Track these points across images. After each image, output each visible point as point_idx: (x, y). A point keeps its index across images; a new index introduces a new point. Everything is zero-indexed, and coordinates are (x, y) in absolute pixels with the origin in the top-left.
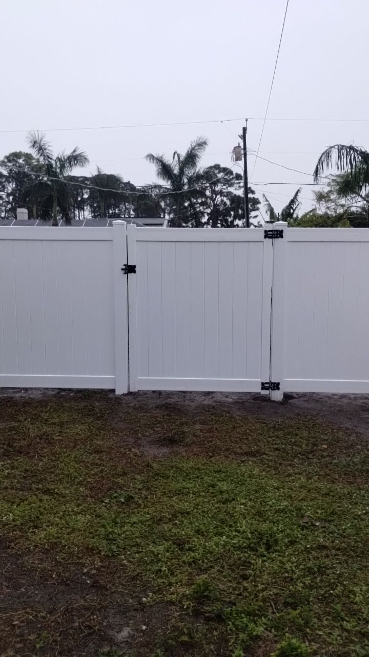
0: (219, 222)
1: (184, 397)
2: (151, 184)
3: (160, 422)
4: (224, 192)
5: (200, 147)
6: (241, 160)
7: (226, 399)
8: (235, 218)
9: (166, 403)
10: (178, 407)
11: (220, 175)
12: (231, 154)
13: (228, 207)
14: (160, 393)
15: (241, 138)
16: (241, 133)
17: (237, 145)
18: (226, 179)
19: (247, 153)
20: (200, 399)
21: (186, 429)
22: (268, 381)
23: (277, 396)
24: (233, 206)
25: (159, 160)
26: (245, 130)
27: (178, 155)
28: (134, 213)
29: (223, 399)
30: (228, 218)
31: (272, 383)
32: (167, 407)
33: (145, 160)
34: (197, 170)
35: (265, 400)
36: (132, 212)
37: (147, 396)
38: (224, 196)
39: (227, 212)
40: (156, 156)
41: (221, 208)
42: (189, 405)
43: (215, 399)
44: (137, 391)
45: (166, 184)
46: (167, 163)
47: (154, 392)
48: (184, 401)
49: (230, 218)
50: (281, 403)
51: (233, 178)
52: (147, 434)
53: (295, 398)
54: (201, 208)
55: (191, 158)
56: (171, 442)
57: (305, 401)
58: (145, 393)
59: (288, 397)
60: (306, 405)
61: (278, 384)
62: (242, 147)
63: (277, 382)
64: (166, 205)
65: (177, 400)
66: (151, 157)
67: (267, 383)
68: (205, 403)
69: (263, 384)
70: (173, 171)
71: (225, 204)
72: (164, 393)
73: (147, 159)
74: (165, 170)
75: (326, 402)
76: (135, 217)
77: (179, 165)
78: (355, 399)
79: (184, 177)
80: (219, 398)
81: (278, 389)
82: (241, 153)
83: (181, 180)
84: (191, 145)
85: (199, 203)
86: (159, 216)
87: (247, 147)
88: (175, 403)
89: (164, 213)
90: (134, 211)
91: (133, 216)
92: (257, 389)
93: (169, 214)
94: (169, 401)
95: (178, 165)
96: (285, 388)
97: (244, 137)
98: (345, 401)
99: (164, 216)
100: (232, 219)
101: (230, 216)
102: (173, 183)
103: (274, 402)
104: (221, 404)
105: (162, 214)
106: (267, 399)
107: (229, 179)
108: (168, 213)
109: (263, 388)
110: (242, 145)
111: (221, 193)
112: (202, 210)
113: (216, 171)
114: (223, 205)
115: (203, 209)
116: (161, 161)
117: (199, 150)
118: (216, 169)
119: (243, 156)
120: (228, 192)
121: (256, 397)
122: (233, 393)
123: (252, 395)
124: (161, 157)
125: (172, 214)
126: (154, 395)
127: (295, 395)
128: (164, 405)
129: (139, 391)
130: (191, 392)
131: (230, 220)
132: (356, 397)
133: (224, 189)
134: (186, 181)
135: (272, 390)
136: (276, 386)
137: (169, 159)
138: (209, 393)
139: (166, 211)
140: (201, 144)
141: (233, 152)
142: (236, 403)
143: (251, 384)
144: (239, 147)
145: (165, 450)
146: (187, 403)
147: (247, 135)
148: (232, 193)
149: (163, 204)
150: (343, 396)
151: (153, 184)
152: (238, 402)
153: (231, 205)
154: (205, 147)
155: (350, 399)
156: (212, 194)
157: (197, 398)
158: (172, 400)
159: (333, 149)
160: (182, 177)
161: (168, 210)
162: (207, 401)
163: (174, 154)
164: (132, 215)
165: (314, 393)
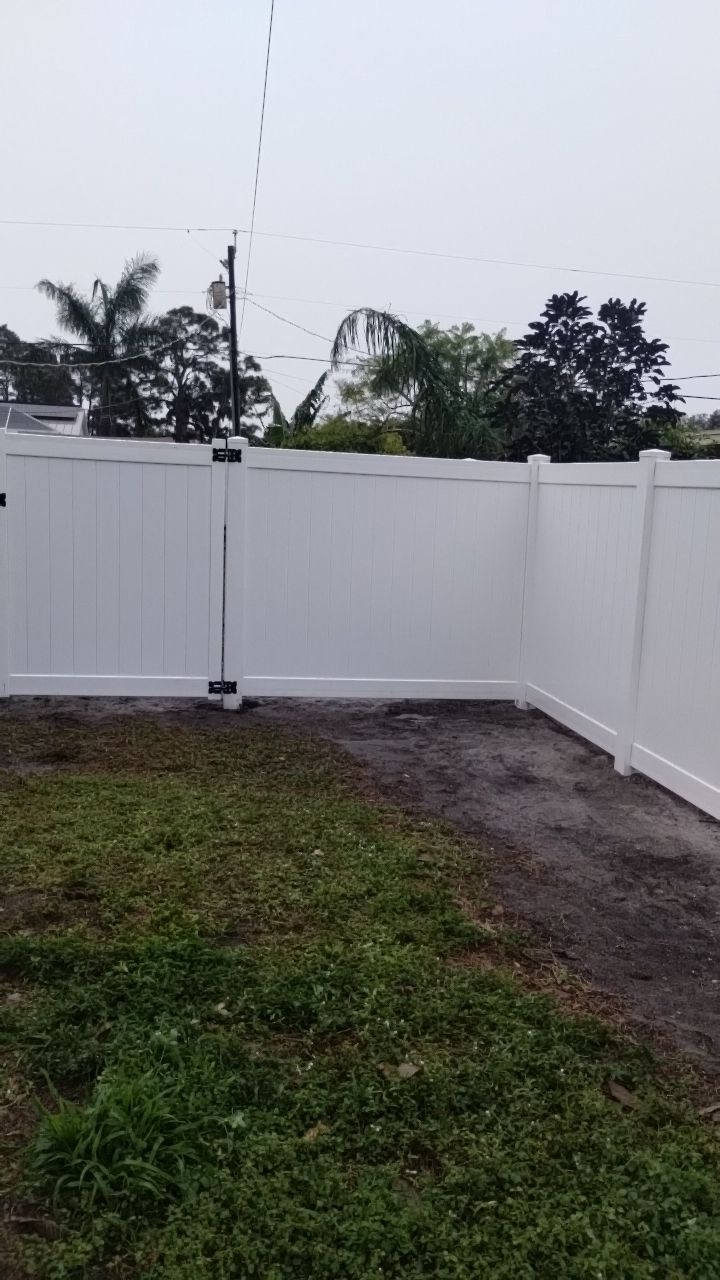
0: (191, 420)
1: (86, 705)
2: (49, 339)
3: (43, 736)
4: (200, 363)
5: (145, 275)
6: (224, 307)
7: (154, 708)
8: (221, 415)
9: (56, 713)
10: (74, 717)
11: (193, 329)
12: (206, 296)
13: (209, 392)
14: (46, 700)
15: (224, 265)
16: (225, 256)
17: (218, 280)
18: (205, 337)
19: (237, 296)
20: (110, 708)
21: (84, 743)
22: (219, 680)
23: (232, 702)
24: (218, 391)
25: (64, 294)
26: (232, 251)
27: (103, 287)
28: (16, 392)
29: (151, 707)
30: (208, 413)
31: (225, 683)
32: (56, 717)
33: (37, 290)
34: (141, 320)
35: (217, 710)
36: (11, 389)
37: (25, 704)
38: (200, 370)
39: (206, 402)
40: (57, 286)
41: (195, 395)
42: (93, 716)
43: (136, 708)
44: (7, 695)
45: (77, 340)
46: (81, 301)
47: (37, 698)
48: (87, 710)
49: (212, 412)
50: (237, 712)
51: (218, 337)
52: (22, 750)
53: (260, 705)
54: (155, 391)
55: (129, 295)
56: (59, 757)
57: (275, 709)
58: (22, 699)
59: (249, 704)
60: (275, 714)
61: (235, 684)
62: (227, 284)
63: (232, 681)
64: (84, 379)
65: (75, 708)
66: (48, 286)
67: (217, 683)
68: (120, 712)
69: (211, 684)
70: (93, 317)
71: (202, 385)
72: (53, 701)
73: (40, 289)
74: (76, 314)
75: (304, 710)
76: (17, 401)
77: (106, 306)
78: (348, 706)
79: (115, 331)
80: (142, 706)
81: (234, 691)
82: (225, 293)
83: (109, 334)
84: (127, 269)
85: (150, 381)
86: (68, 400)
87: (237, 284)
88: (71, 714)
89: (80, 395)
90: (15, 386)
91: (14, 398)
92: (202, 692)
93: (90, 398)
94: (60, 710)
95: (103, 306)
96: (246, 690)
97: (230, 264)
98: (333, 709)
99: (80, 401)
100: (215, 416)
101: (212, 410)
102: (93, 340)
103: (228, 710)
104: (146, 714)
105: (75, 396)
106: (217, 708)
107: (210, 338)
108: (87, 396)
109: (211, 691)
110: (226, 279)
111: (194, 363)
112: (157, 395)
113: (185, 321)
114: (197, 388)
115: (159, 392)
116: (69, 296)
117: (144, 281)
118: (186, 316)
119: (228, 300)
120: (207, 364)
121: (201, 705)
122: (167, 699)
123: (196, 701)
124: (69, 289)
125: (97, 399)
126: (37, 703)
127: (261, 702)
128: (52, 715)
129: (11, 697)
130: (98, 698)
131: (212, 417)
132: (350, 703)
133: (202, 357)
134: (118, 338)
135: (225, 693)
136: (231, 687)
137: (84, 293)
138: (126, 700)
139: (84, 391)
140: (149, 270)
141: (210, 291)
142: (168, 712)
143: (193, 684)
144: (221, 282)
145: (49, 768)
146: (90, 712)
147: (236, 262)
148: (217, 366)
149: (76, 377)
150: (332, 703)
151: (53, 341)
152: (174, 712)
153: (214, 388)
154: (155, 276)
155: (340, 706)
156: (177, 364)
157: (107, 707)
158: (67, 709)
159: (359, 314)
160: (112, 330)
161: (88, 391)
162: (123, 710)
163: (96, 283)
164: (12, 394)
165: (290, 698)
